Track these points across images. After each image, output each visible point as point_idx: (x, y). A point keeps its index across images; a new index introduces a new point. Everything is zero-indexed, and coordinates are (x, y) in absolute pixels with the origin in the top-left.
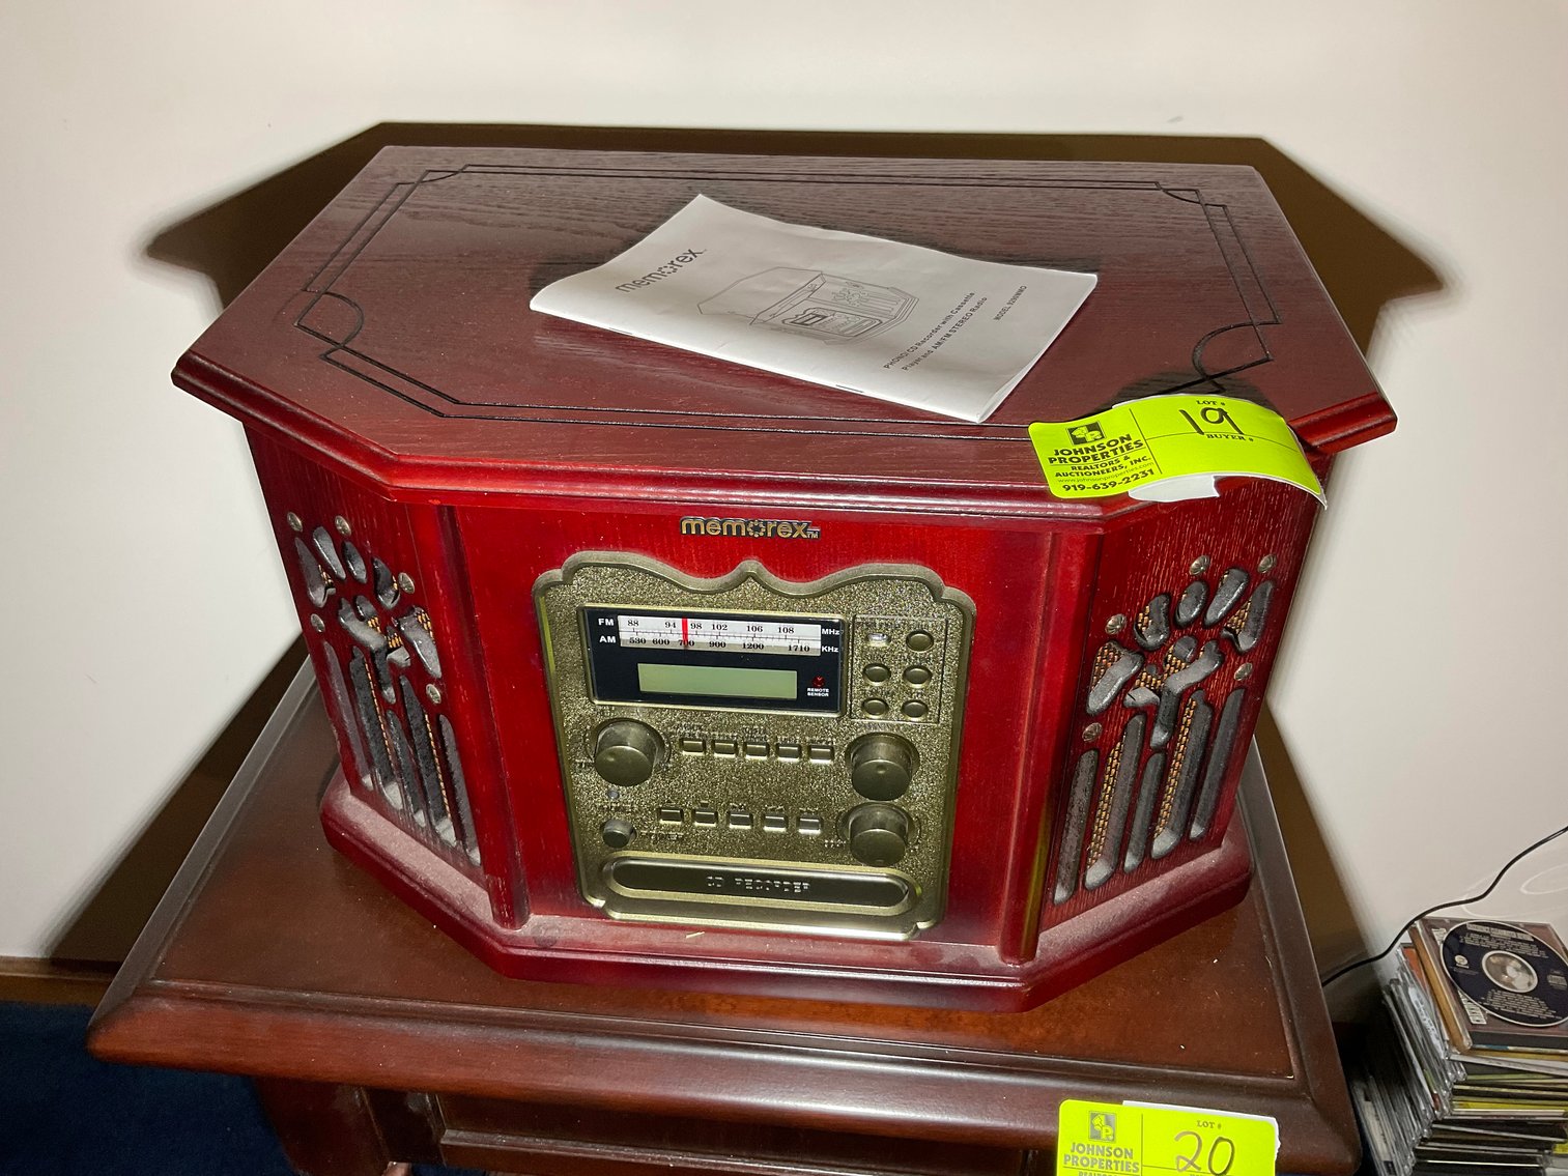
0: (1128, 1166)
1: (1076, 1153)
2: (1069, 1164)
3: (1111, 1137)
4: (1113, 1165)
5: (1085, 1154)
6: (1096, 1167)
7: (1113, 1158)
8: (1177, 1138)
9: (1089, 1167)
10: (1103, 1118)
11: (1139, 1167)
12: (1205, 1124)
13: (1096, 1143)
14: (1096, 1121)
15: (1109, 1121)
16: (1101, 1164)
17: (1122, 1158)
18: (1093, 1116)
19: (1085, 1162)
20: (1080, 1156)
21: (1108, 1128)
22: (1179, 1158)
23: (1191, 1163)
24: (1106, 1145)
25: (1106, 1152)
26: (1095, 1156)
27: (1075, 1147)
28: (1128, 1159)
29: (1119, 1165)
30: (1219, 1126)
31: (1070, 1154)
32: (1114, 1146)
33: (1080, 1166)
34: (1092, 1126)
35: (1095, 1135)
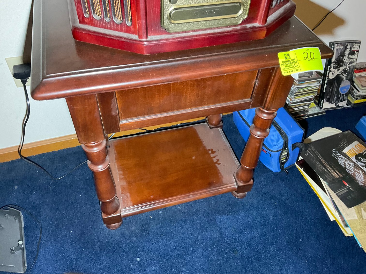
0: (295, 62)
1: (283, 63)
2: (283, 65)
3: (289, 58)
4: (292, 63)
5: (285, 63)
6: (288, 64)
7: (291, 62)
8: (303, 54)
9: (287, 65)
10: (287, 55)
11: (297, 61)
12: (308, 50)
13: (287, 60)
14: (286, 56)
15: (288, 55)
16: (289, 64)
17: (293, 61)
18: (285, 55)
19: (286, 64)
20: (284, 63)
21: (289, 56)
22: (305, 57)
23: (307, 58)
24: (289, 60)
25: (289, 61)
26: (287, 63)
27: (283, 62)
28: (294, 61)
29: (293, 62)
30: (310, 50)
31: (282, 64)
32: (291, 59)
33: (285, 65)
34: (285, 57)
35: (286, 58)
